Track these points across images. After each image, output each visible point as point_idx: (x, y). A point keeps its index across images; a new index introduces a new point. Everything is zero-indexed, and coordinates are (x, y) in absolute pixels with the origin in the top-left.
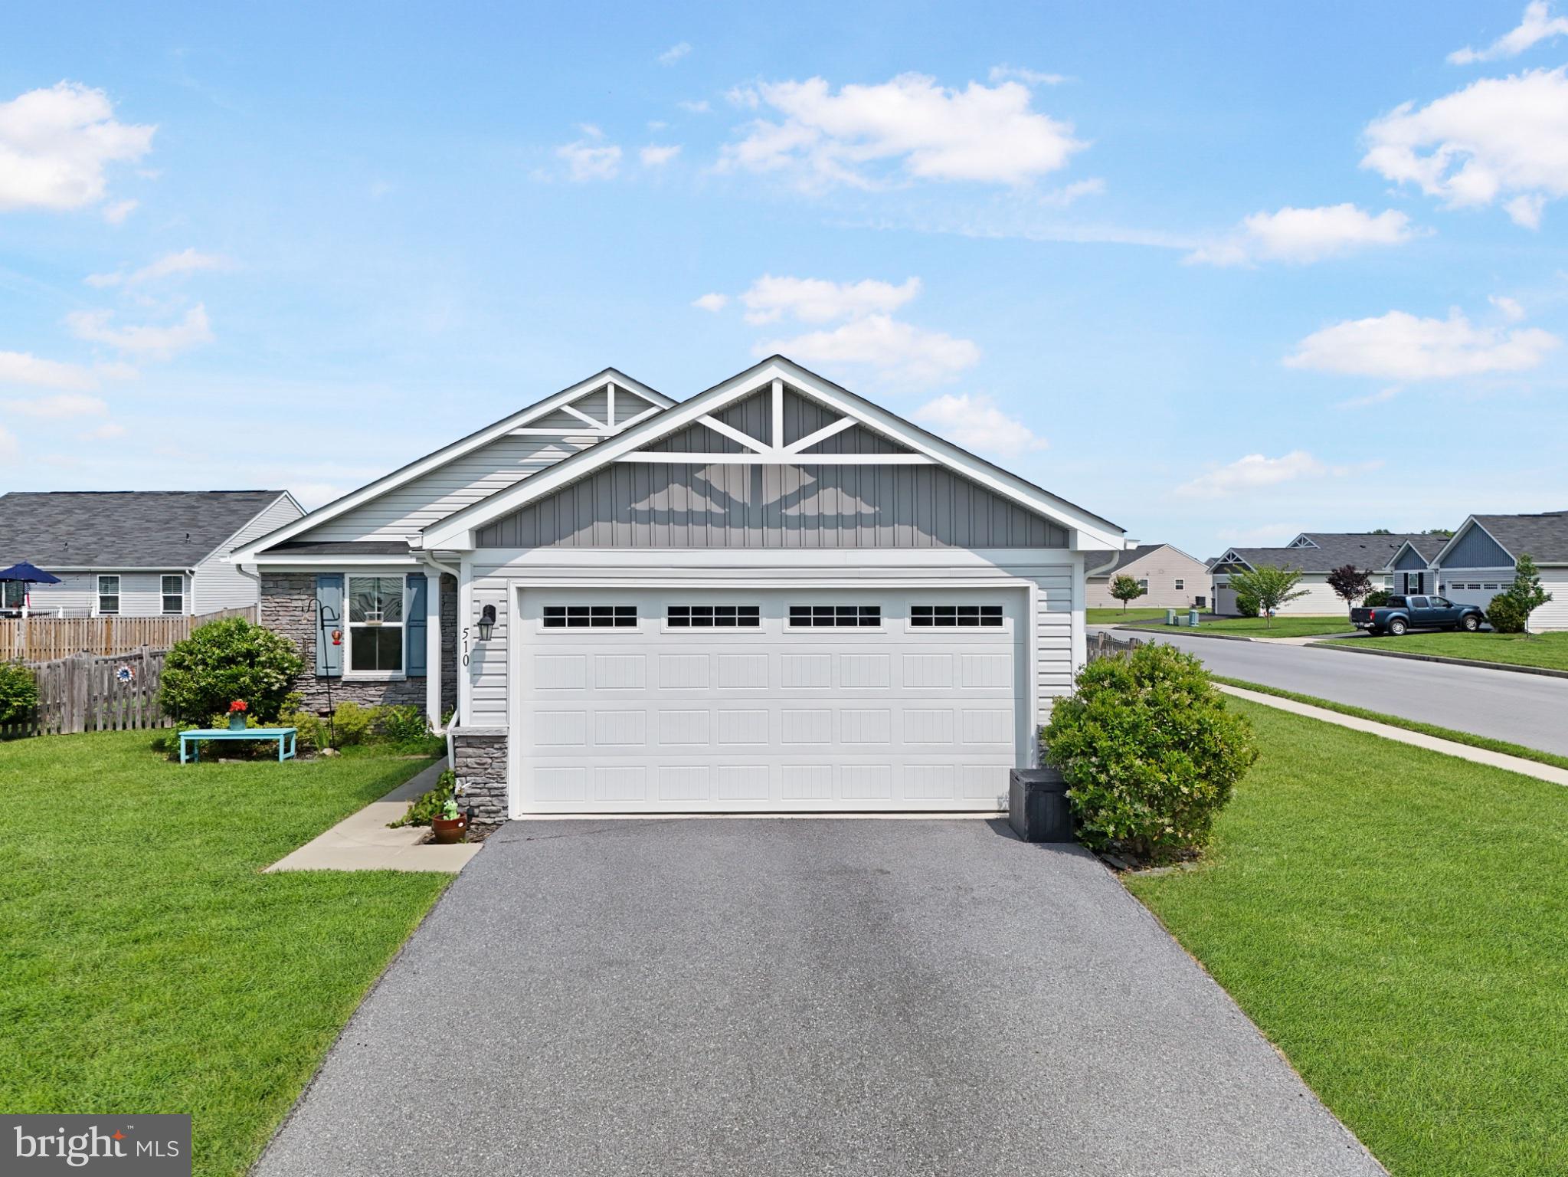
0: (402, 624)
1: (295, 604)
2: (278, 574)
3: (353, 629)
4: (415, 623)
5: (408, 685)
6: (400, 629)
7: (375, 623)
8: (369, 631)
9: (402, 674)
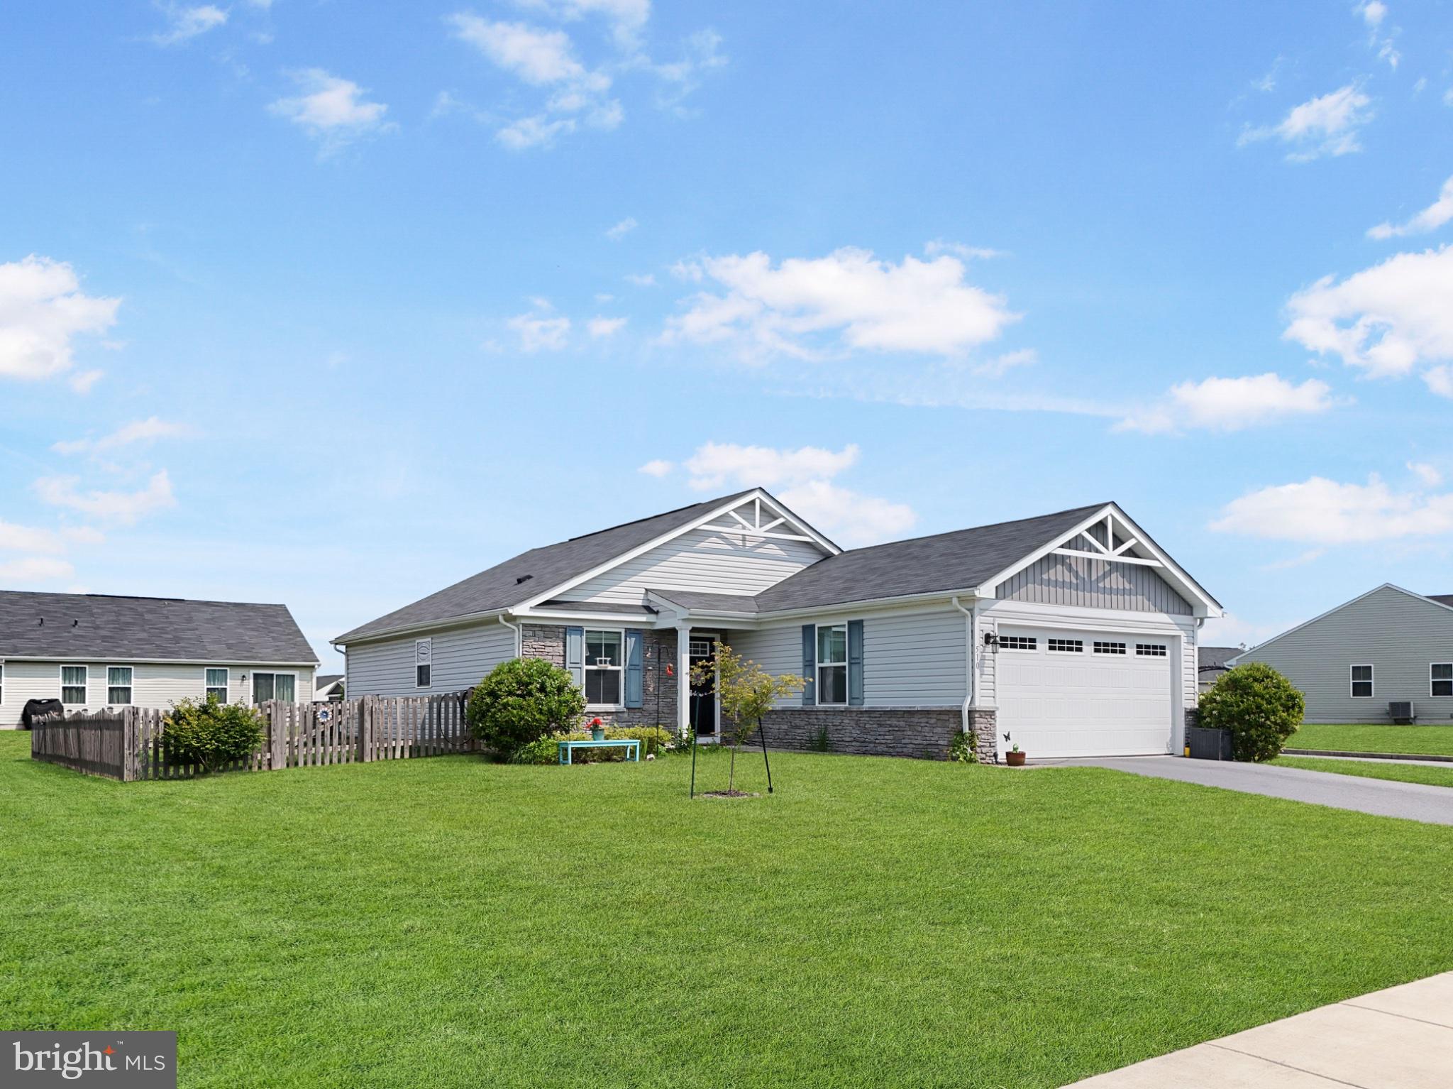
0: (621, 668)
1: (548, 649)
2: (535, 626)
3: (587, 671)
4: (633, 667)
5: (626, 715)
6: (618, 672)
7: (602, 667)
8: (598, 672)
9: (621, 706)
